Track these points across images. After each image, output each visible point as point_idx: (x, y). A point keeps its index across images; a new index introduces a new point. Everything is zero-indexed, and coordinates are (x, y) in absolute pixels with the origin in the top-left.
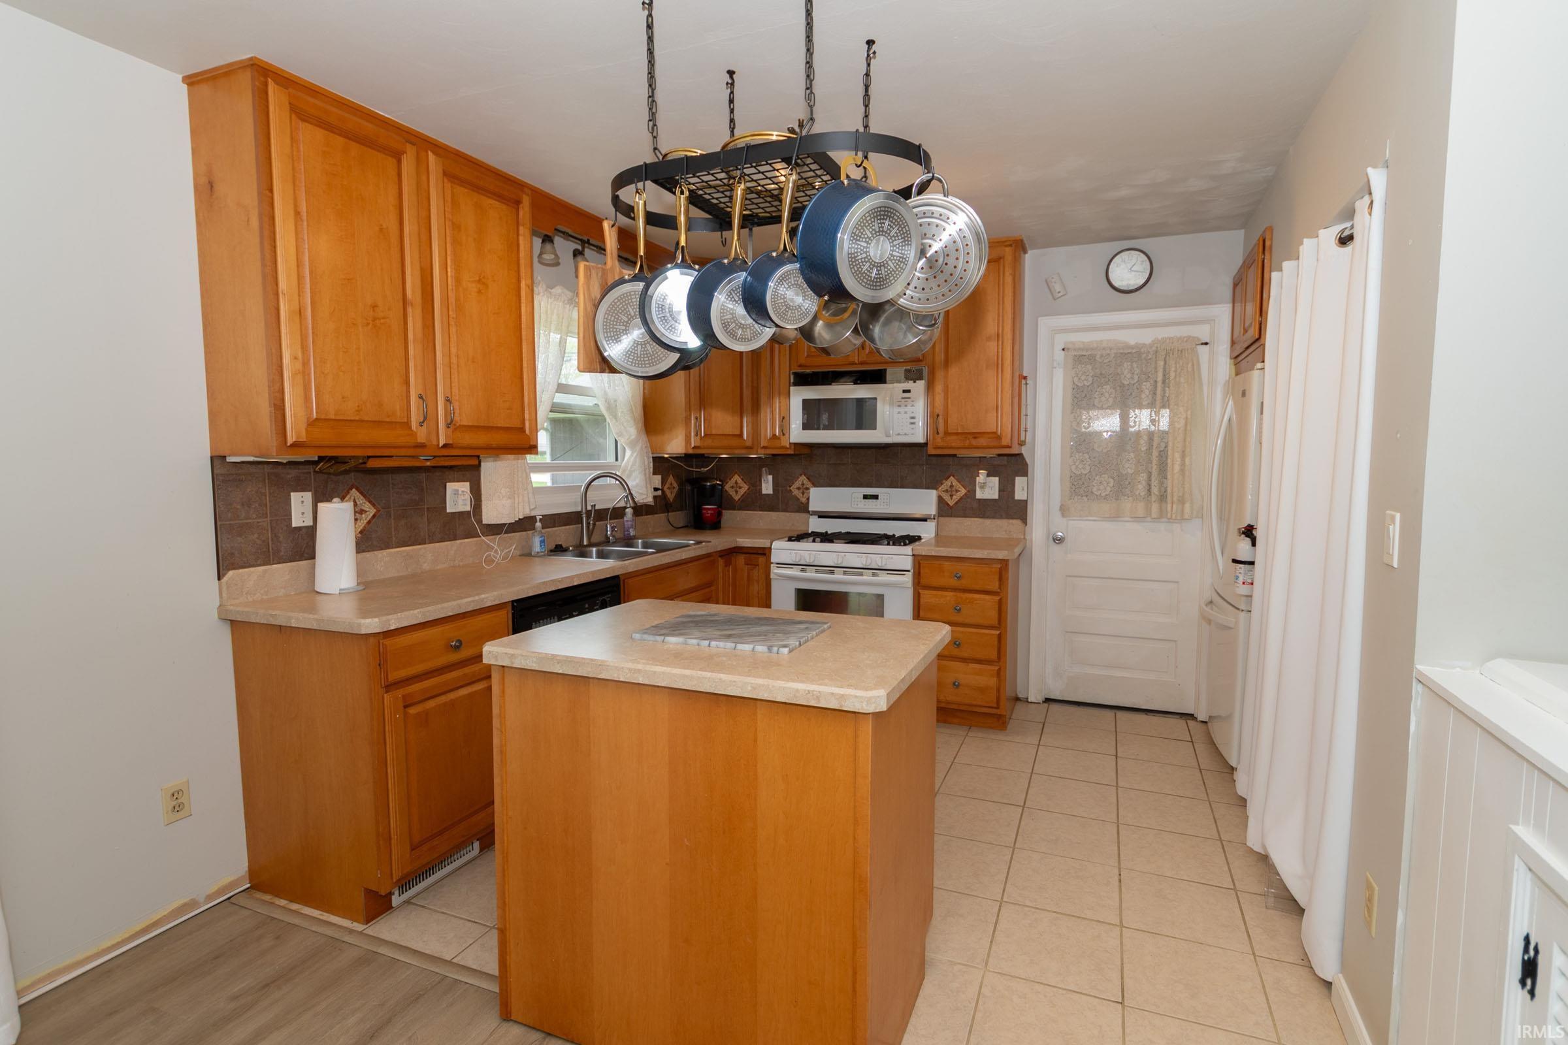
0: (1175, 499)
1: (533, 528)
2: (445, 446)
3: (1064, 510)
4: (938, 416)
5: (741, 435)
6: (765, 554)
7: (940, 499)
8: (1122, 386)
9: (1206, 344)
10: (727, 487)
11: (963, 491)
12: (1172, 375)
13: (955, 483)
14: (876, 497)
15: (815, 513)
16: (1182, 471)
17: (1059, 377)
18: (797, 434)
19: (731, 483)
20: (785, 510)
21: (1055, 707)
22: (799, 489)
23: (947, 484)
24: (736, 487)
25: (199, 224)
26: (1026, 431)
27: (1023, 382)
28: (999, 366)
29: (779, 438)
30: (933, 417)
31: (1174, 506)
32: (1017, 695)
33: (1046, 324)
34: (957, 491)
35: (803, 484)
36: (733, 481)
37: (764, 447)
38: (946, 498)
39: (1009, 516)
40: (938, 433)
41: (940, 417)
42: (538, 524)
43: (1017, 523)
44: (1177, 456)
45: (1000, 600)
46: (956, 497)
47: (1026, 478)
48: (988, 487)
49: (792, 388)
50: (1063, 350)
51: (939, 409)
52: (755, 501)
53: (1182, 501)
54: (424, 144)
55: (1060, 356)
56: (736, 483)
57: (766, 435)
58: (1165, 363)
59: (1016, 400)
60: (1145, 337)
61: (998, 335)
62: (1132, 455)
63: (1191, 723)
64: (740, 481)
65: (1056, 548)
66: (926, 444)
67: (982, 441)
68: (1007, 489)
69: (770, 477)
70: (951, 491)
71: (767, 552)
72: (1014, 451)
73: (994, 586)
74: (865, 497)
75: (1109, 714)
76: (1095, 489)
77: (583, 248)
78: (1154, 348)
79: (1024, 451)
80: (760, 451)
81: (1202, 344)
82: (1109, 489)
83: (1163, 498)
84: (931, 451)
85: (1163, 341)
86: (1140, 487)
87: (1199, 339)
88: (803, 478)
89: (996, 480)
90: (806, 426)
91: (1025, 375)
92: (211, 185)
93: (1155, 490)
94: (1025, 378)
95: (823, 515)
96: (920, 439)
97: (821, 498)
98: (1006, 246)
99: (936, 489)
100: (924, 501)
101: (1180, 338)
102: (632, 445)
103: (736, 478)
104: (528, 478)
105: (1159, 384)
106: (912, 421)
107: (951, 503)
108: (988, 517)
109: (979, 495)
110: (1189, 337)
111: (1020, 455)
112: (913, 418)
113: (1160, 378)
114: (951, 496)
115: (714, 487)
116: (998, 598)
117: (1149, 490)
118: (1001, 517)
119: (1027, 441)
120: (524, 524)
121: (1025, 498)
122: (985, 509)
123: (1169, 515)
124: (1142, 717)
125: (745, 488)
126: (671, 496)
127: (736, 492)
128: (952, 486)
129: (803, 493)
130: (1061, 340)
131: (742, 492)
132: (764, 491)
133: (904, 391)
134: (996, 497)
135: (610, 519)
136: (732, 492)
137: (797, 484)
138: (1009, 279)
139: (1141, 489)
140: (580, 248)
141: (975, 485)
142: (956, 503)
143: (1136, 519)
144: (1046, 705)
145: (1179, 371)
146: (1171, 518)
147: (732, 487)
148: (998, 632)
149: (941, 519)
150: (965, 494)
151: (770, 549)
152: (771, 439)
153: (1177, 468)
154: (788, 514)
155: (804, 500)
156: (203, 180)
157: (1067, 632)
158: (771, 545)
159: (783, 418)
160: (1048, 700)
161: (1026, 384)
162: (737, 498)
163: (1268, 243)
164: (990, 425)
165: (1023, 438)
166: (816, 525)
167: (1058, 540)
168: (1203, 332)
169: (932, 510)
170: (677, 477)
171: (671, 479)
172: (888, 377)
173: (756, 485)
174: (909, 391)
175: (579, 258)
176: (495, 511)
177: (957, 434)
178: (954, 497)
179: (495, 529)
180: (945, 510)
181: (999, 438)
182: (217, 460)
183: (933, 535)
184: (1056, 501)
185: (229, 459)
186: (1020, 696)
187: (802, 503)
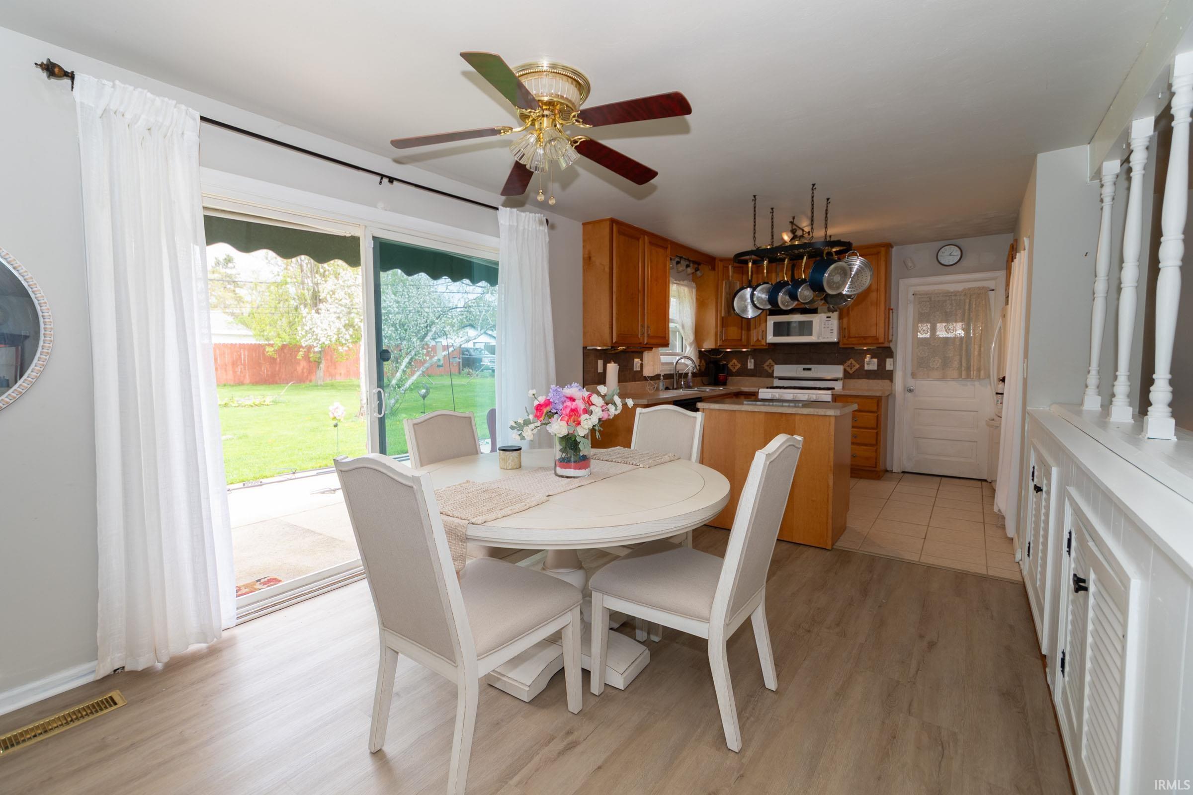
0: (975, 368)
1: (659, 379)
2: (647, 344)
3: (913, 375)
4: (845, 329)
5: (741, 340)
6: (754, 395)
7: (845, 371)
8: (946, 312)
9: (993, 290)
10: (729, 366)
11: (858, 366)
12: (974, 306)
13: (853, 362)
14: (810, 369)
15: (776, 377)
16: (980, 354)
17: (911, 308)
18: (771, 338)
19: (731, 363)
20: (760, 376)
21: (906, 475)
22: (768, 366)
23: (849, 363)
24: (734, 365)
25: (584, 270)
26: (892, 335)
27: (891, 311)
28: (877, 304)
29: (760, 341)
30: (841, 329)
31: (975, 372)
32: (886, 468)
33: (903, 283)
34: (854, 366)
35: (770, 364)
36: (732, 362)
37: (753, 346)
38: (848, 369)
39: (883, 378)
40: (845, 337)
41: (846, 330)
42: (662, 377)
43: (888, 381)
44: (976, 347)
45: (878, 416)
46: (854, 369)
47: (892, 359)
48: (871, 364)
49: (768, 317)
50: (913, 295)
51: (845, 326)
52: (744, 372)
53: (979, 370)
54: (644, 233)
55: (911, 297)
56: (734, 363)
57: (753, 339)
58: (970, 300)
59: (887, 320)
60: (960, 287)
61: (877, 290)
62: (952, 347)
63: (984, 483)
64: (736, 362)
65: (909, 394)
66: (838, 343)
67: (869, 341)
68: (882, 364)
69: (753, 360)
70: (851, 366)
71: (756, 394)
72: (886, 345)
73: (875, 409)
74: (804, 369)
75: (938, 479)
76: (931, 364)
77: (680, 260)
78: (964, 293)
79: (892, 345)
80: (750, 347)
81: (991, 290)
82: (939, 364)
83: (968, 369)
84: (841, 345)
85: (969, 289)
86: (956, 363)
87: (989, 288)
88: (770, 361)
89: (875, 360)
90: (775, 335)
91: (892, 308)
92: (590, 258)
93: (964, 364)
94: (892, 309)
95: (781, 378)
96: (835, 340)
97: (780, 370)
98: (882, 247)
99: (843, 365)
100: (837, 371)
101: (978, 287)
102: (691, 345)
103: (734, 361)
104: (660, 358)
105: (967, 311)
106: (832, 331)
107: (851, 372)
108: (872, 379)
109: (866, 368)
110: (983, 287)
111: (889, 348)
112: (832, 330)
113: (967, 307)
114: (851, 368)
115: (724, 364)
116: (876, 415)
117: (961, 364)
118: (879, 379)
119: (893, 340)
120: (657, 377)
121: (891, 369)
122: (870, 375)
123: (972, 377)
124: (958, 480)
125: (739, 366)
126: (703, 369)
127: (734, 368)
128: (851, 364)
129: (770, 368)
130: (912, 290)
131: (737, 368)
132: (749, 367)
133: (827, 317)
134: (876, 368)
135: (684, 378)
136: (732, 368)
137: (767, 363)
138: (883, 264)
139: (956, 364)
140: (679, 260)
141: (864, 364)
142: (854, 372)
143: (954, 379)
144: (903, 474)
145: (977, 304)
146: (973, 379)
147: (732, 365)
148: (876, 431)
149: (846, 380)
150: (859, 368)
151: (758, 392)
152: (756, 341)
153: (976, 353)
154: (761, 379)
155: (770, 371)
156: (586, 256)
157: (915, 437)
158: (759, 390)
159: (763, 331)
160: (904, 472)
161: (893, 312)
162: (734, 371)
163: (1015, 247)
164: (872, 332)
165: (890, 339)
166: (777, 383)
167: (910, 391)
168: (991, 284)
169: (840, 375)
170: (705, 361)
171: (703, 361)
172: (819, 310)
173: (744, 364)
174: (830, 317)
175: (679, 265)
176: (648, 372)
177: (855, 337)
178: (853, 369)
179: (645, 379)
180: (847, 375)
181: (877, 339)
182: (585, 348)
183: (841, 388)
184: (909, 370)
185: (588, 348)
186: (888, 469)
187: (769, 373)
